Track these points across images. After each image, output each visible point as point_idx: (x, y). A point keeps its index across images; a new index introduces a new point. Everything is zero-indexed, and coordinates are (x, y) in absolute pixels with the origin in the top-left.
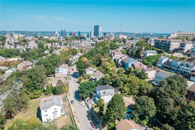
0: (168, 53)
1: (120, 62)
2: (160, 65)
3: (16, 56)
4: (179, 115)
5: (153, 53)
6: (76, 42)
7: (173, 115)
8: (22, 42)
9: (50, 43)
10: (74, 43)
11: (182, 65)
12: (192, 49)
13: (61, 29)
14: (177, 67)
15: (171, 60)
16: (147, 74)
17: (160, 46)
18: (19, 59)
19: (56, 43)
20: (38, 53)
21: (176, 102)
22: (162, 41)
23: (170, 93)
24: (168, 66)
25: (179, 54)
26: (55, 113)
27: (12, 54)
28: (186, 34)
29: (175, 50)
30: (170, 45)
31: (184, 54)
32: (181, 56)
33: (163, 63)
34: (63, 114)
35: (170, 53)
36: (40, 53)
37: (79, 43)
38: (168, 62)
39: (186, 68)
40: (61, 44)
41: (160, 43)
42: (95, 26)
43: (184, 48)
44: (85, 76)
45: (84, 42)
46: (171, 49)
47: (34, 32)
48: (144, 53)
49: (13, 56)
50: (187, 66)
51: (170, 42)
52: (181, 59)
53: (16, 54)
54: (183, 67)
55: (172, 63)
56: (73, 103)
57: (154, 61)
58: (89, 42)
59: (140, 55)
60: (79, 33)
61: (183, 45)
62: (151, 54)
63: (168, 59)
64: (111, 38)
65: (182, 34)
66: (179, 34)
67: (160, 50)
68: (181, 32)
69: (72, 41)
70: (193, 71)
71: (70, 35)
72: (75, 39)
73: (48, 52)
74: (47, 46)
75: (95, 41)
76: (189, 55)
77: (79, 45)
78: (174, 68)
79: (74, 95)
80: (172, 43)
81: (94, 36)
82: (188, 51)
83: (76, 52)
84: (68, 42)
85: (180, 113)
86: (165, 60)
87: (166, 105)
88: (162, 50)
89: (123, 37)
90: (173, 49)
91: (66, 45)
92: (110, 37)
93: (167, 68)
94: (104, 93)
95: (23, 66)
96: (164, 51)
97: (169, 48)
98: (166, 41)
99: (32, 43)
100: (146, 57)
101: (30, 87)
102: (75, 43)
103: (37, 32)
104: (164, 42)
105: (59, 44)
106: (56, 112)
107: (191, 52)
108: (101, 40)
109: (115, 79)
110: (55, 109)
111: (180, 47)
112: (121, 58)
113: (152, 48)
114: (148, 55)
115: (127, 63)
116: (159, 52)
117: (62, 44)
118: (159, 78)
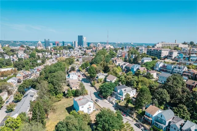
0: (160, 59)
1: (124, 67)
2: (157, 69)
3: (7, 66)
4: (187, 98)
5: (149, 60)
6: (65, 51)
7: (183, 99)
8: (9, 52)
9: (40, 53)
10: (63, 53)
11: (175, 68)
12: (177, 56)
13: (45, 39)
14: (172, 70)
15: (166, 65)
16: (153, 75)
17: (152, 54)
18: (12, 69)
19: (47, 53)
20: (31, 63)
21: (183, 90)
22: (154, 50)
23: (176, 85)
24: (165, 69)
25: (169, 60)
26: (89, 109)
27: (3, 64)
28: (168, 44)
29: (165, 57)
30: (161, 53)
31: (173, 60)
32: (171, 61)
33: (159, 67)
34: (94, 109)
35: (162, 60)
36: (34, 62)
37: (68, 53)
38: (164, 66)
39: (178, 70)
40: (51, 53)
41: (152, 52)
42: (79, 36)
43: (172, 55)
44: (97, 80)
45: (73, 52)
46: (162, 56)
47: (12, 42)
48: (142, 60)
49: (4, 66)
50: (179, 68)
51: (161, 51)
52: (172, 64)
53: (7, 64)
54: (176, 69)
55: (168, 66)
56: (98, 101)
57: (152, 66)
58: (78, 52)
59: (138, 62)
60: (63, 43)
61: (171, 53)
62: (148, 61)
63: (163, 64)
64: (99, 48)
65: (165, 44)
66: (163, 44)
67: (153, 57)
68: (164, 42)
69: (61, 51)
70: (184, 72)
71: (53, 45)
72: (64, 49)
73: (41, 62)
74: (39, 56)
75: (83, 51)
76: (177, 61)
77: (69, 55)
78: (169, 70)
79: (95, 95)
80: (162, 51)
81: (78, 46)
82: (175, 58)
83: (73, 61)
84: (57, 52)
85: (187, 96)
86: (161, 65)
87: (177, 93)
88: (156, 57)
89: (110, 47)
90: (164, 56)
91: (56, 54)
92: (97, 47)
93: (163, 71)
94: (125, 90)
95: (23, 75)
96: (157, 58)
97: (161, 55)
98: (157, 50)
99: (21, 53)
100: (143, 63)
101: (52, 92)
102: (65, 53)
103: (15, 42)
104: (156, 51)
105: (49, 53)
106: (90, 107)
107: (177, 58)
108: (89, 49)
109: (130, 79)
110: (89, 105)
111: (169, 54)
112: (125, 65)
113: (146, 56)
114: (145, 61)
115: (132, 68)
116: (153, 59)
117: (53, 54)
118: (162, 77)
